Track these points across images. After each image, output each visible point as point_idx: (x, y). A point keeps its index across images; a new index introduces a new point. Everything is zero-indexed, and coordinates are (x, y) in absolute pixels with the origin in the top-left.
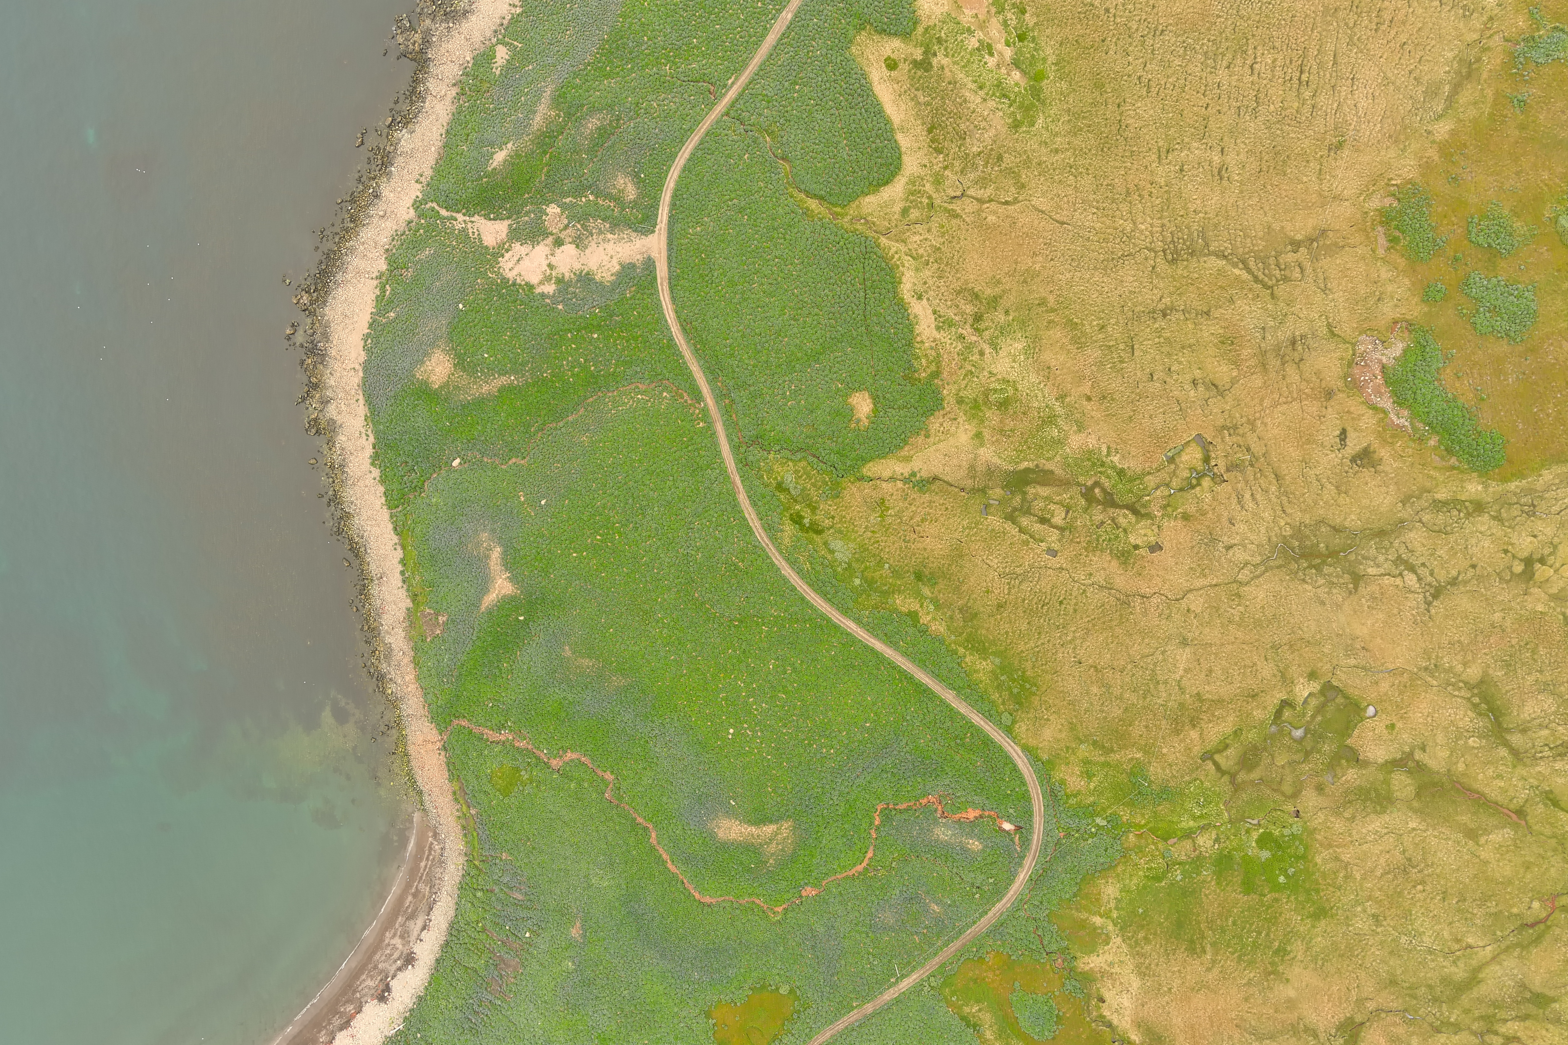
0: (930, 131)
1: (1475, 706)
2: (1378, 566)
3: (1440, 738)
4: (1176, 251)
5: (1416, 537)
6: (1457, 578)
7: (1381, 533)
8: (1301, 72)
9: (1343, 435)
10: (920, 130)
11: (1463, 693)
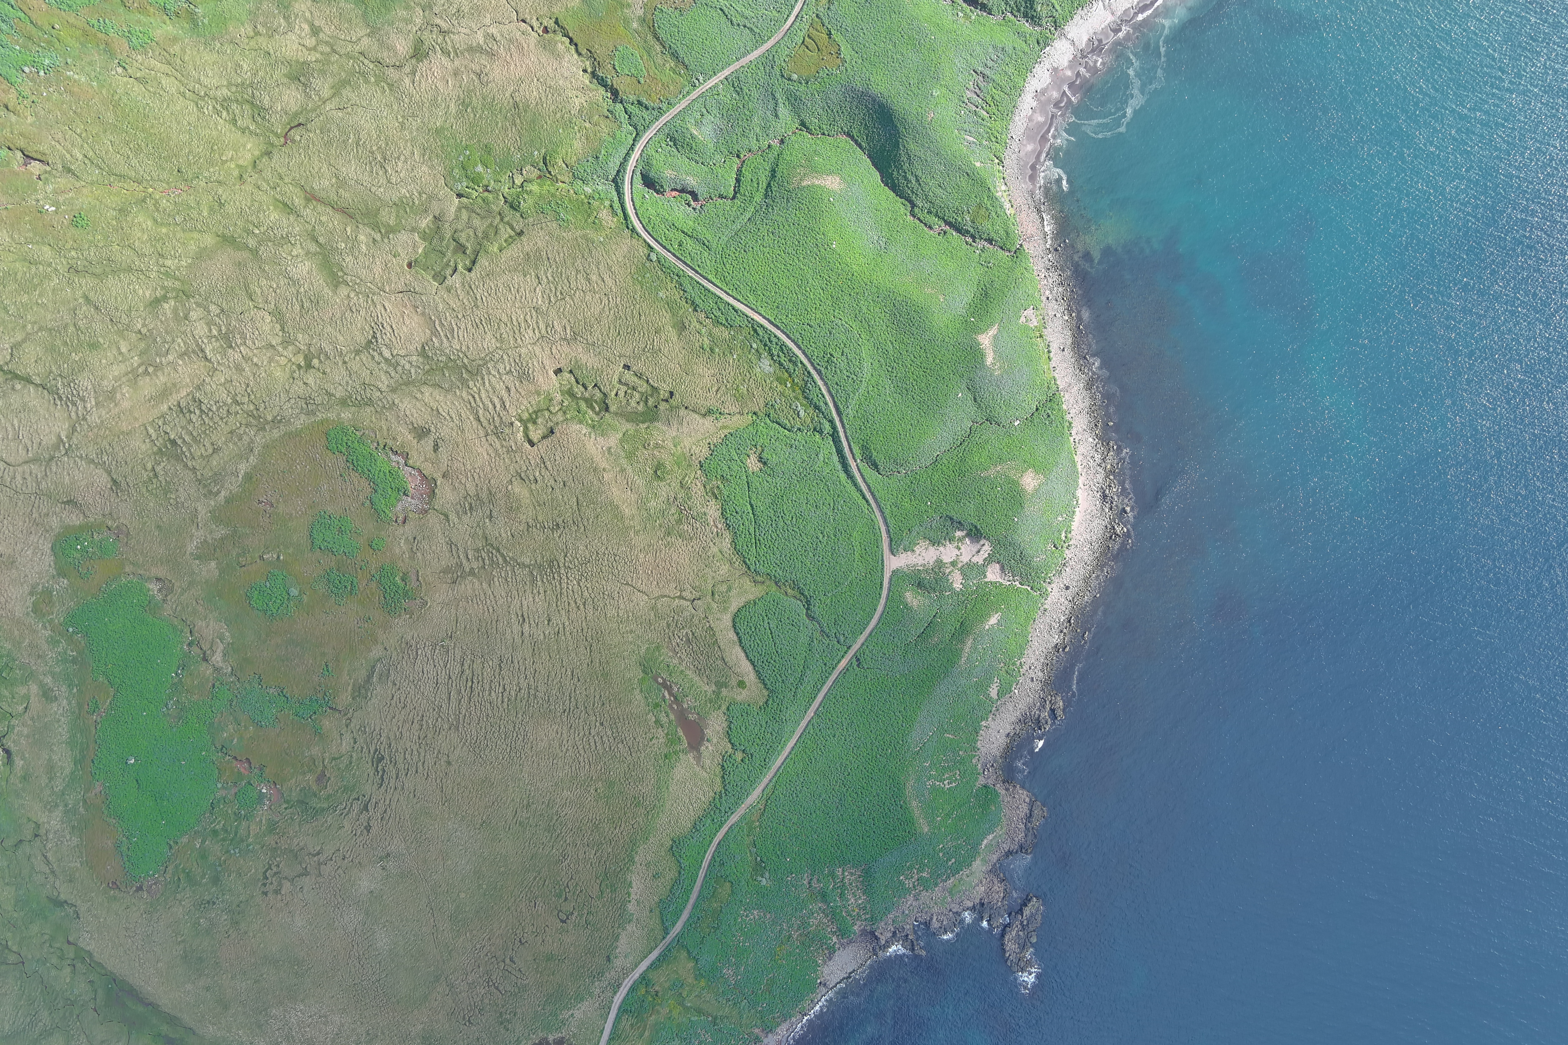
0: (716, 641)
1: (342, 270)
2: (409, 362)
3: (364, 248)
4: (551, 567)
8: (472, 687)
9: (436, 448)
10: (721, 643)
11: (349, 277)
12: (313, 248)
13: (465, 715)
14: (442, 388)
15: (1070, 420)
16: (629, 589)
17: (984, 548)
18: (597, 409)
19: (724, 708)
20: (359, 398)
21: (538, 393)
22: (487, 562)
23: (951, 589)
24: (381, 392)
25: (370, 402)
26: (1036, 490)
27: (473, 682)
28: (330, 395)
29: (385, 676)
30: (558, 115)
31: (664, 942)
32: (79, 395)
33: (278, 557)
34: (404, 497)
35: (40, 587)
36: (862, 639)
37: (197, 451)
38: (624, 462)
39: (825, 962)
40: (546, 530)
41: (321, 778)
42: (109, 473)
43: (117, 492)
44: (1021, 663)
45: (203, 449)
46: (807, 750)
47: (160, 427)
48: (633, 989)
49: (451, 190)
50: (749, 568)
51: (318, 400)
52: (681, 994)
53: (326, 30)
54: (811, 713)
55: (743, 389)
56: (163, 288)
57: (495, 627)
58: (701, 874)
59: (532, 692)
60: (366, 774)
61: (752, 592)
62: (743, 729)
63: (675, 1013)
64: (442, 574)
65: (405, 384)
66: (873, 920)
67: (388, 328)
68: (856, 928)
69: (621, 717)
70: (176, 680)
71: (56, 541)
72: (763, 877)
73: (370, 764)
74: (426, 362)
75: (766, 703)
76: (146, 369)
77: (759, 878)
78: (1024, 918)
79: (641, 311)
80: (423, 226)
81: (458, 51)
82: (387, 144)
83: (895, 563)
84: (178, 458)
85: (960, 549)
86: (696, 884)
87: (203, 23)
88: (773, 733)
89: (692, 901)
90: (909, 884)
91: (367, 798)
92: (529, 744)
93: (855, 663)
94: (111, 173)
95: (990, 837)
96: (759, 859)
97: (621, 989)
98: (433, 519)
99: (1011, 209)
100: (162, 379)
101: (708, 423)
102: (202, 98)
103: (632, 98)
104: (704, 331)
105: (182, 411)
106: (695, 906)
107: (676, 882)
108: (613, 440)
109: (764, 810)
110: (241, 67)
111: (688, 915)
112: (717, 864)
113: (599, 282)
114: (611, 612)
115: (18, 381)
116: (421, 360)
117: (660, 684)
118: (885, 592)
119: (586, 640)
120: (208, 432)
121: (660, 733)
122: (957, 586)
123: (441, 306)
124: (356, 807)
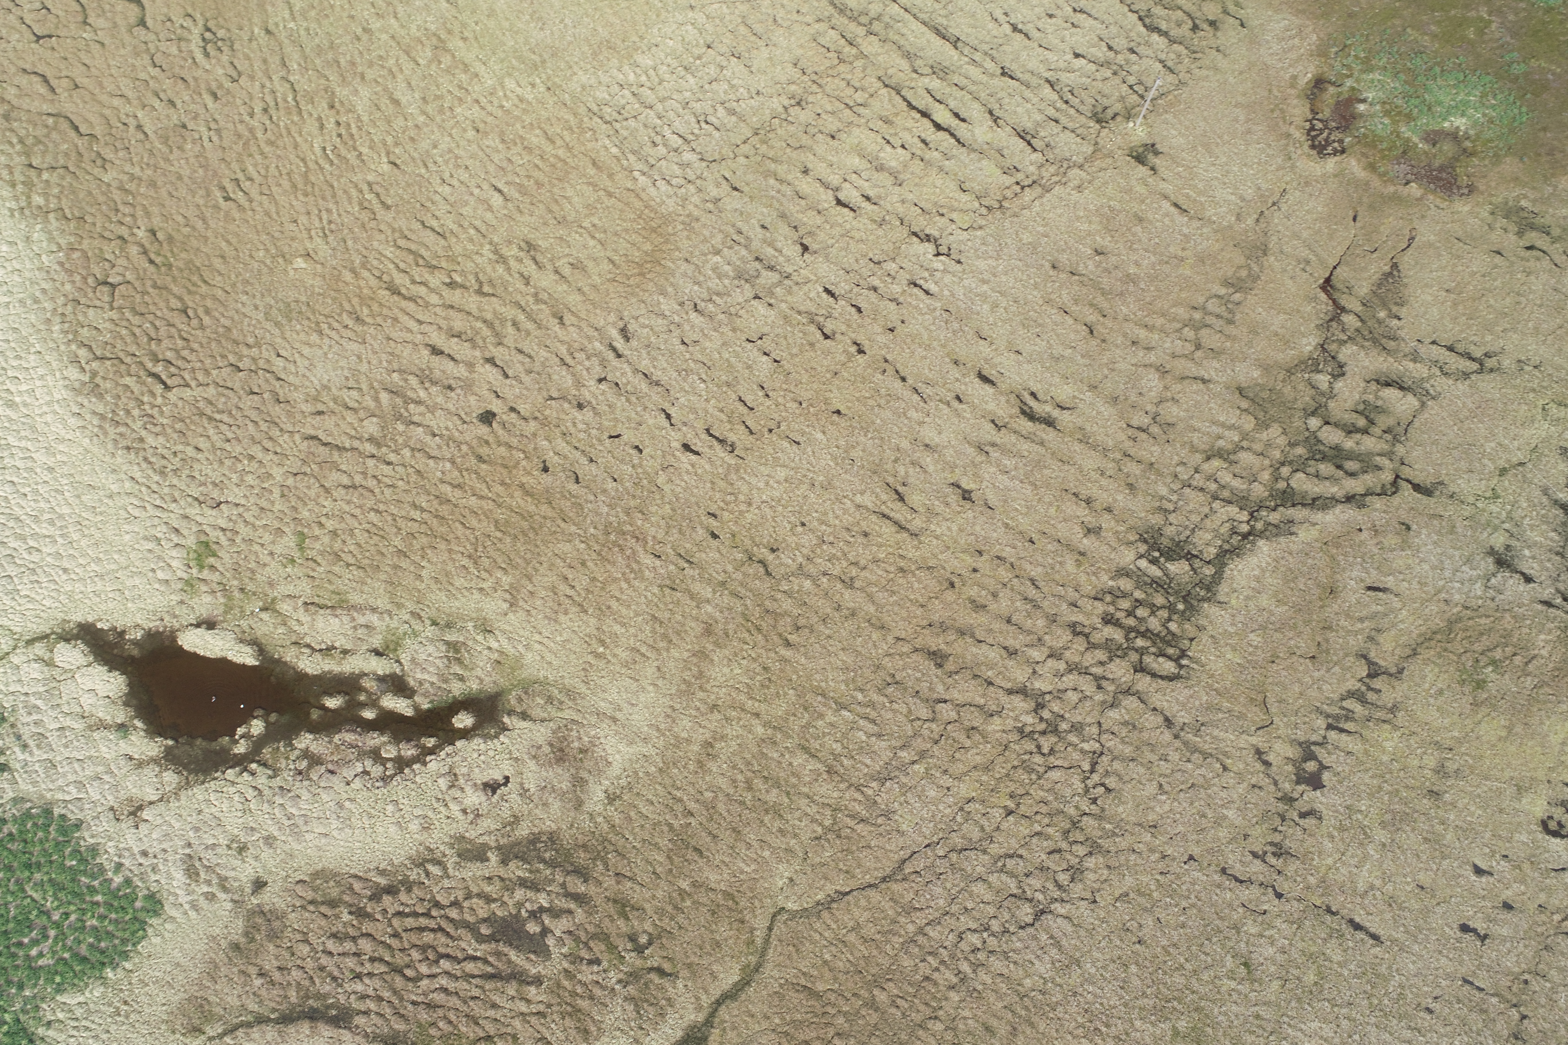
22: (1331, 436)
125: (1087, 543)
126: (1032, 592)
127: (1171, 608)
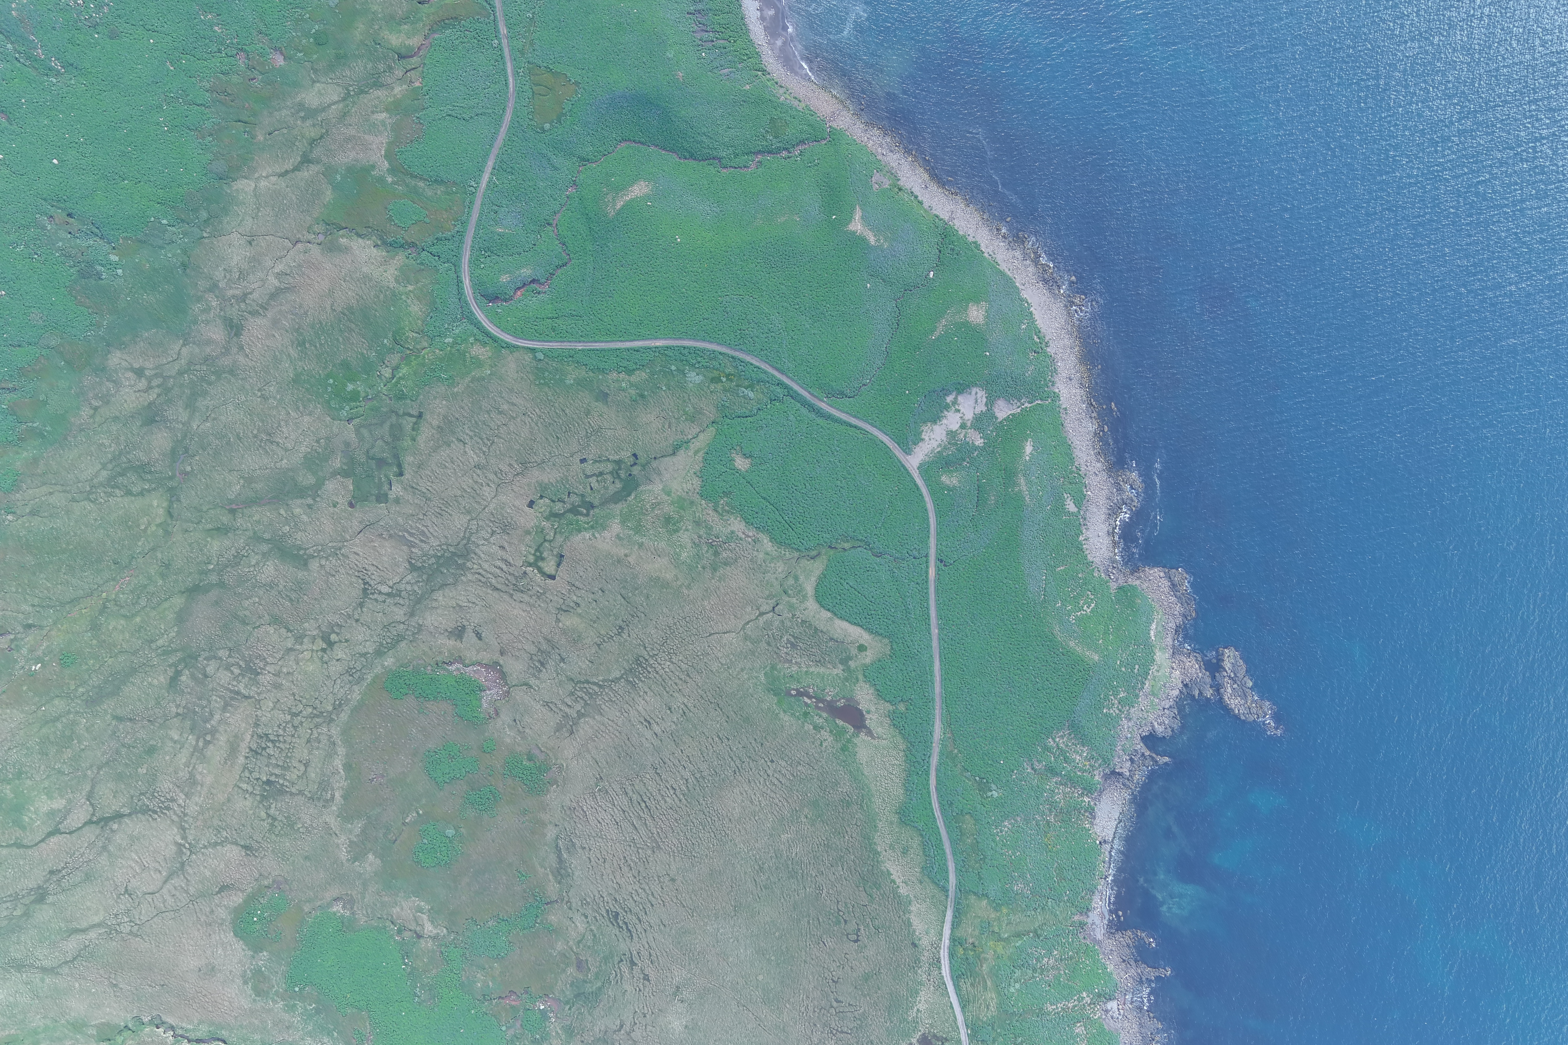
0: (816, 629)
1: (300, 548)
2: (407, 583)
3: (305, 518)
4: (640, 665)
5: (399, 614)
6: (361, 608)
7: (419, 601)
8: (647, 806)
9: (479, 637)
10: (821, 627)
11: (311, 550)
12: (265, 547)
13: (658, 832)
14: (449, 584)
15: (974, 240)
16: (715, 636)
17: (979, 395)
18: (585, 511)
19: (861, 677)
20: (389, 641)
21: (528, 533)
22: (586, 698)
23: (976, 448)
24: (403, 623)
25: (400, 638)
26: (987, 317)
27: (645, 802)
28: (364, 655)
29: (571, 847)
30: (382, 296)
31: (949, 899)
32: (167, 799)
33: (418, 813)
34: (483, 694)
35: (248, 972)
36: (932, 542)
37: (292, 775)
38: (637, 538)
39: (1092, 823)
40: (614, 638)
41: (580, 965)
42: (236, 844)
43: (254, 854)
44: (1076, 467)
45: (295, 771)
46: (954, 664)
47: (249, 778)
48: (952, 955)
49: (341, 420)
50: (800, 551)
51: (358, 666)
52: (993, 932)
53: (147, 365)
54: (935, 631)
55: (690, 409)
56: (170, 666)
57: (630, 745)
58: (940, 823)
59: (697, 776)
60: (614, 936)
61: (817, 567)
62: (888, 683)
63: (1000, 950)
64: (557, 734)
65: (418, 603)
66: (1106, 761)
67: (372, 568)
68: (1097, 778)
69: (784, 744)
70: (409, 970)
71: (234, 927)
72: (991, 791)
73: (611, 925)
74: (421, 573)
75: (892, 649)
76: (204, 739)
77: (989, 794)
78: (1229, 672)
79: (562, 407)
80: (339, 466)
81: (264, 305)
82: (263, 421)
83: (914, 461)
84: (282, 792)
85: (959, 411)
86: (942, 835)
87: (47, 432)
88: (916, 669)
89: (948, 851)
90: (1114, 711)
91: (628, 955)
92: (726, 819)
93: (941, 566)
94: (62, 604)
95: (1154, 626)
96: (977, 778)
97: (942, 962)
98: (519, 694)
99: (800, 104)
100: (222, 739)
101: (681, 459)
102: (90, 493)
103: (430, 240)
104: (624, 385)
105: (257, 753)
106: (954, 854)
107: (924, 845)
108: (616, 527)
109: (954, 736)
110: (103, 444)
111: (953, 864)
112: (946, 807)
113: (512, 407)
114: (715, 666)
115: (111, 823)
116: (415, 574)
117: (795, 695)
118: (924, 491)
119: (711, 703)
120: (289, 755)
121: (825, 734)
122: (979, 442)
123: (400, 520)
124: (625, 969)
125: (647, 690)
126: (663, 683)
127: (635, 671)
